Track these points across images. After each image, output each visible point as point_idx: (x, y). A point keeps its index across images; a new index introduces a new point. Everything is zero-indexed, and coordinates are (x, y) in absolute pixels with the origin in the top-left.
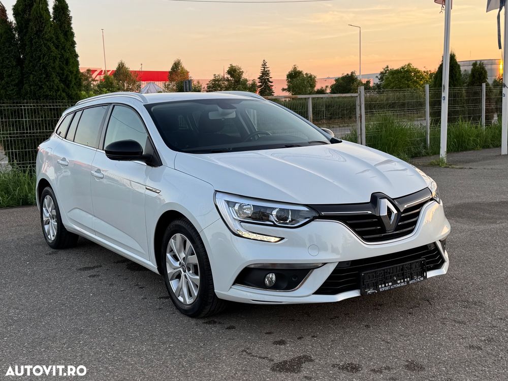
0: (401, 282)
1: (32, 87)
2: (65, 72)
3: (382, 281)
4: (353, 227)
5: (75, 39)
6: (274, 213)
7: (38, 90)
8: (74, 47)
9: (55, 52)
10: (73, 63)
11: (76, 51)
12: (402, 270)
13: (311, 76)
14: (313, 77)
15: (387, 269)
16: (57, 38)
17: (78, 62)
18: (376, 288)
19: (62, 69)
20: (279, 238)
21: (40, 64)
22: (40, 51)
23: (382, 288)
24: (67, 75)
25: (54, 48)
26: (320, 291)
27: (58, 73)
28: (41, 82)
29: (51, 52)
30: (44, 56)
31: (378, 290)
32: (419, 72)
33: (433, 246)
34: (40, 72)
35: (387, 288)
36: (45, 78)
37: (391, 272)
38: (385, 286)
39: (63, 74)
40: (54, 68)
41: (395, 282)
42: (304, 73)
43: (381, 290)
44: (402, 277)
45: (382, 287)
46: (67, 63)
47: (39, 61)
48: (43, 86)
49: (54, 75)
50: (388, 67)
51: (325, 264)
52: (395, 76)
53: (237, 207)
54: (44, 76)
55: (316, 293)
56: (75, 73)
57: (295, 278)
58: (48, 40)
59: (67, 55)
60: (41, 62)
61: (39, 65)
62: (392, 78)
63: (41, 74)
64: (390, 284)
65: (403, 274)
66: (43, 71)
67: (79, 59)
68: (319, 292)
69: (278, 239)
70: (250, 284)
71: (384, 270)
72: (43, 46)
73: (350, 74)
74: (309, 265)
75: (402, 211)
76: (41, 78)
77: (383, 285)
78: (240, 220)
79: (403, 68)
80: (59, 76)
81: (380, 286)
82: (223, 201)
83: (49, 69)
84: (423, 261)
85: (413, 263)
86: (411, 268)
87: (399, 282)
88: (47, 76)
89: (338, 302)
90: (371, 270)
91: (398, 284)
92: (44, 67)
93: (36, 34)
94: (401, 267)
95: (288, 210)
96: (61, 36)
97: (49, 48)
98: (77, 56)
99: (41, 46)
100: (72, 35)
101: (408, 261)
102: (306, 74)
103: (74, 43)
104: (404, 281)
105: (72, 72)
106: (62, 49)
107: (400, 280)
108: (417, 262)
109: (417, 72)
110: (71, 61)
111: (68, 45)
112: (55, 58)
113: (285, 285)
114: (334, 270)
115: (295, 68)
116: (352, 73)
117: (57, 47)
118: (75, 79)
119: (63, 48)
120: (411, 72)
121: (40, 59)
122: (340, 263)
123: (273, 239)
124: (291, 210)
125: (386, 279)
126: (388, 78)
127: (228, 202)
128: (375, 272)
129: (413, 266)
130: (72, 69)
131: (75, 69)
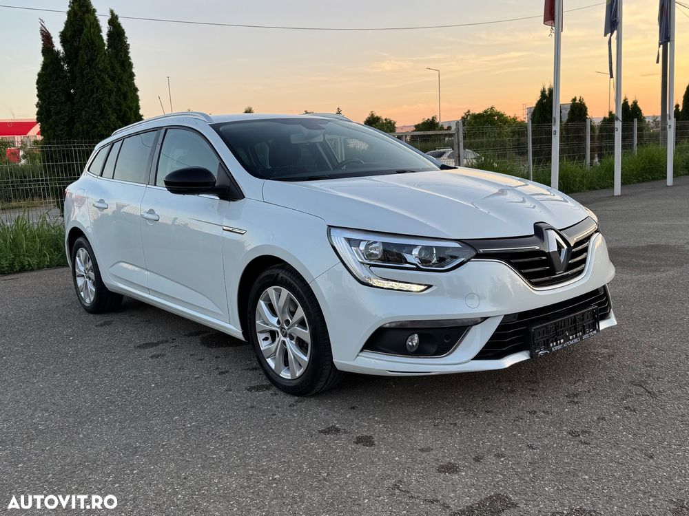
0: (573, 339)
1: (85, 126)
2: (124, 108)
3: (554, 337)
4: (518, 267)
5: (134, 70)
6: (415, 252)
7: (92, 129)
8: (133, 80)
9: (110, 84)
10: (132, 97)
11: (136, 84)
12: (575, 321)
13: (390, 122)
14: (393, 122)
15: (558, 322)
16: (113, 69)
17: (138, 96)
18: (548, 347)
19: (120, 105)
20: (425, 285)
21: (94, 98)
22: (93, 83)
23: (555, 347)
24: (125, 111)
25: (109, 80)
26: (481, 356)
27: (114, 109)
28: (95, 119)
29: (106, 84)
30: (97, 89)
31: (551, 350)
32: (502, 115)
33: (603, 290)
34: (94, 108)
35: (559, 347)
36: (99, 115)
37: (563, 325)
38: (557, 345)
39: (120, 111)
40: (109, 103)
41: (567, 339)
42: (384, 118)
43: (553, 350)
44: (574, 332)
45: (553, 346)
46: (125, 96)
47: (92, 95)
48: (98, 125)
49: (110, 112)
50: (469, 112)
51: (485, 319)
52: (478, 120)
53: (362, 247)
54: (98, 112)
55: (475, 358)
56: (134, 110)
57: (447, 340)
58: (101, 71)
59: (125, 88)
60: (94, 96)
61: (91, 100)
62: (475, 122)
63: (95, 110)
64: (562, 341)
65: (575, 328)
66: (97, 107)
67: (139, 93)
68: (479, 357)
69: (423, 287)
70: (383, 349)
71: (555, 323)
72: (96, 77)
73: (431, 118)
74: (466, 321)
75: (572, 245)
76: (94, 115)
77: (555, 344)
78: (369, 264)
79: (486, 112)
80: (117, 113)
81: (551, 345)
82: (343, 240)
83: (104, 105)
84: (595, 309)
85: (584, 312)
86: (583, 319)
87: (571, 337)
88: (102, 112)
89: (505, 369)
90: (541, 324)
91: (571, 340)
92: (98, 102)
93: (87, 64)
94: (573, 319)
95: (432, 247)
96: (118, 67)
97: (103, 80)
98: (136, 90)
99: (94, 77)
100: (130, 65)
101: (580, 310)
102: (386, 120)
103: (132, 75)
104: (576, 336)
105: (130, 109)
106: (118, 82)
107: (572, 335)
108: (589, 311)
109: (500, 116)
110: (129, 95)
111: (125, 77)
112: (111, 91)
113: (434, 350)
114: (499, 326)
115: (372, 115)
116: (433, 117)
117: (113, 79)
118: (135, 116)
119: (120, 80)
120: (494, 116)
121: (93, 92)
122: (506, 316)
123: (415, 288)
124: (435, 247)
125: (557, 334)
126: (470, 123)
127: (349, 240)
128: (546, 326)
129: (585, 317)
130: (131, 105)
131: (134, 104)
